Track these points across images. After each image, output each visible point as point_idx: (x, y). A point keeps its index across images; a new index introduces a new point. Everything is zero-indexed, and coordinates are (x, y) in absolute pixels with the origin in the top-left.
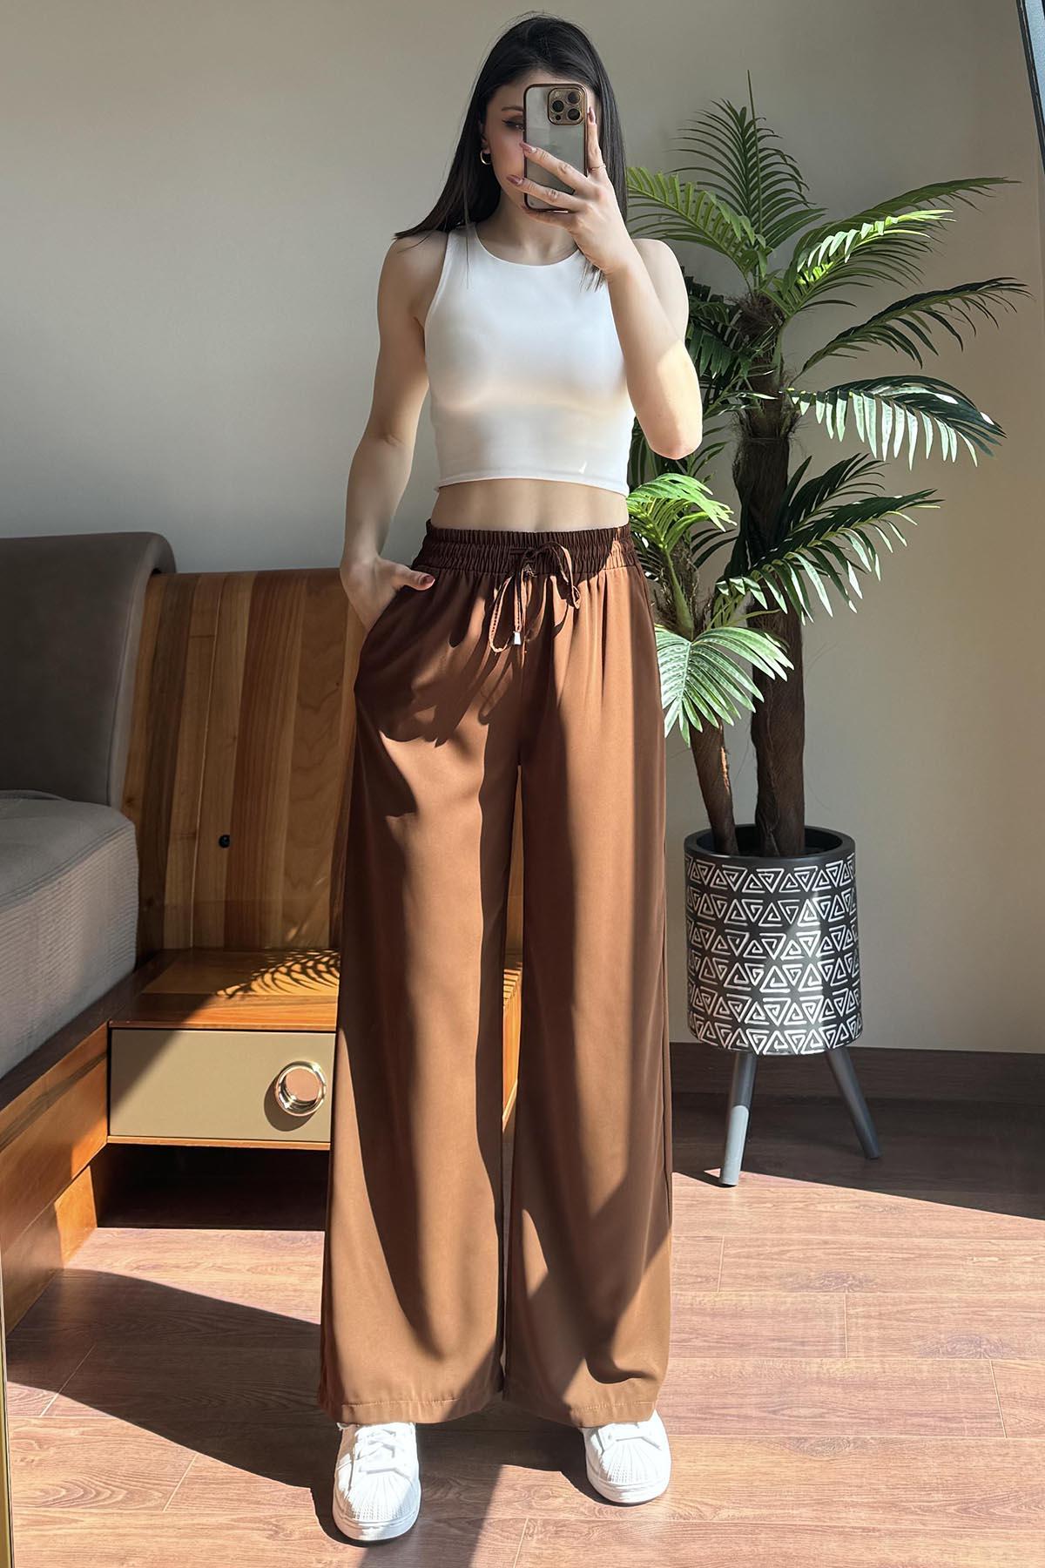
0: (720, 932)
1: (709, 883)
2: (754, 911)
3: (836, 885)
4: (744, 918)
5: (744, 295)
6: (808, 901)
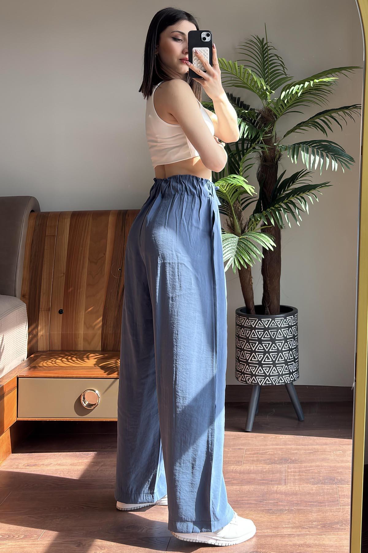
0: (247, 341)
1: (244, 324)
2: (260, 334)
3: (290, 325)
5: (262, 109)
6: (280, 330)
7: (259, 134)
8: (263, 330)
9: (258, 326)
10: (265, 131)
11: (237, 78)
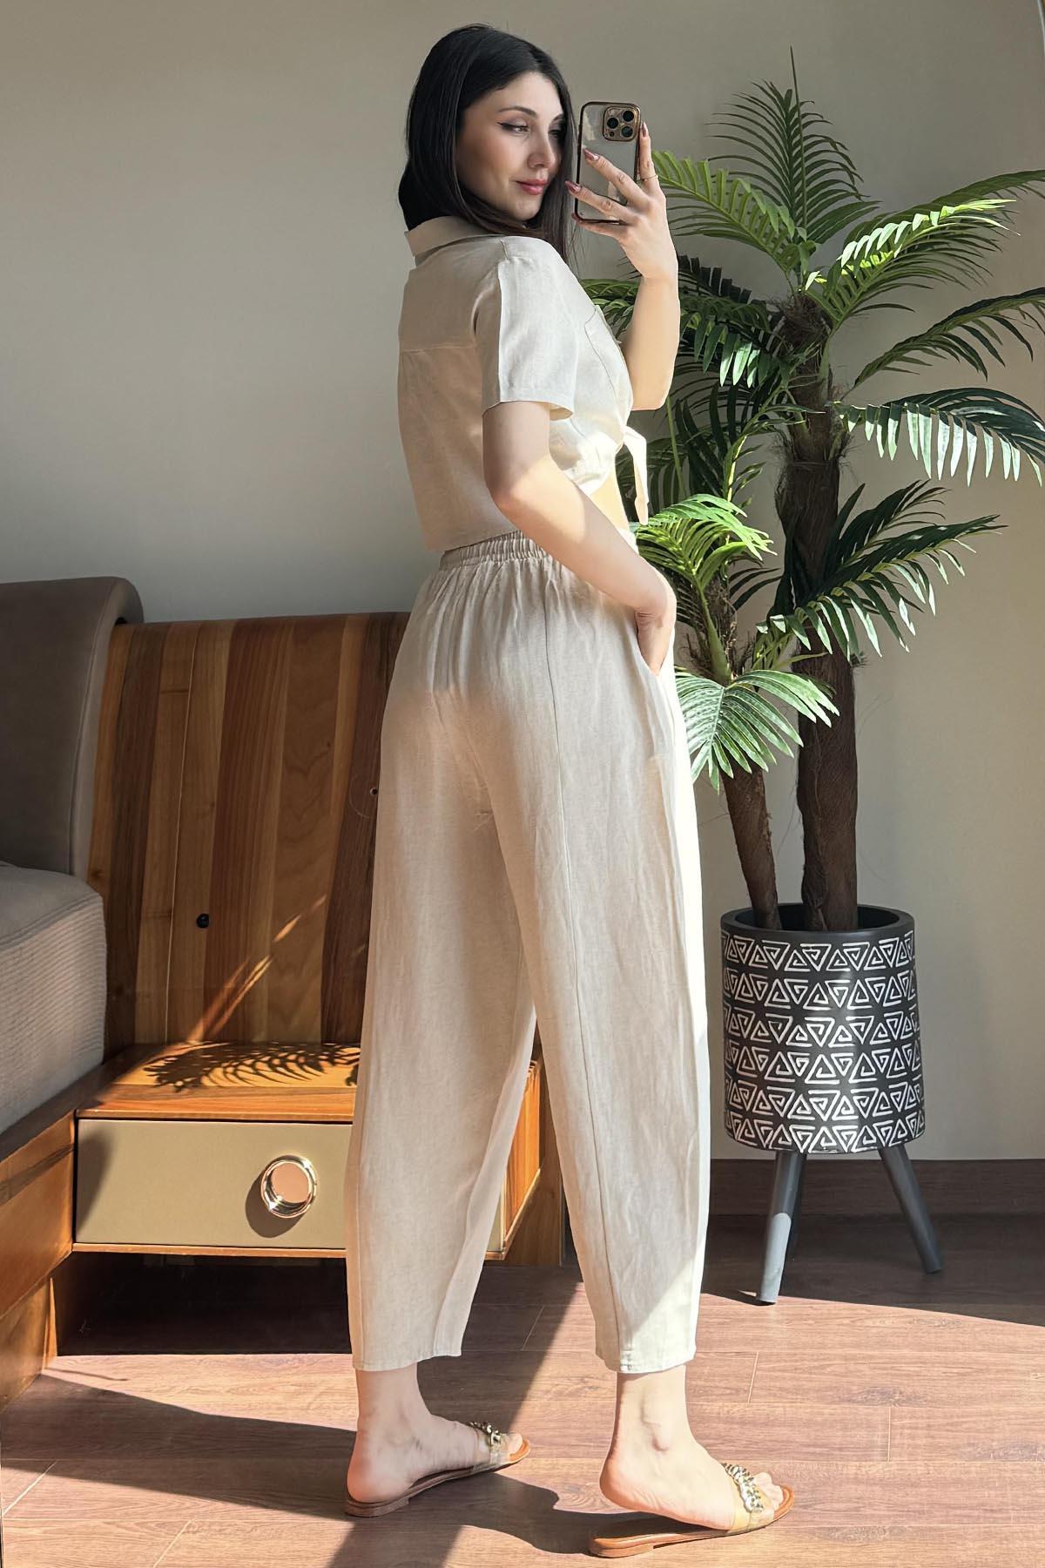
0: (760, 1017)
1: (748, 960)
2: (798, 992)
3: (891, 965)
4: (787, 1000)
5: (786, 300)
6: (859, 982)
7: (779, 373)
8: (806, 981)
9: (791, 966)
10: (797, 365)
11: (710, 210)
